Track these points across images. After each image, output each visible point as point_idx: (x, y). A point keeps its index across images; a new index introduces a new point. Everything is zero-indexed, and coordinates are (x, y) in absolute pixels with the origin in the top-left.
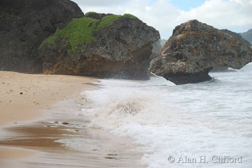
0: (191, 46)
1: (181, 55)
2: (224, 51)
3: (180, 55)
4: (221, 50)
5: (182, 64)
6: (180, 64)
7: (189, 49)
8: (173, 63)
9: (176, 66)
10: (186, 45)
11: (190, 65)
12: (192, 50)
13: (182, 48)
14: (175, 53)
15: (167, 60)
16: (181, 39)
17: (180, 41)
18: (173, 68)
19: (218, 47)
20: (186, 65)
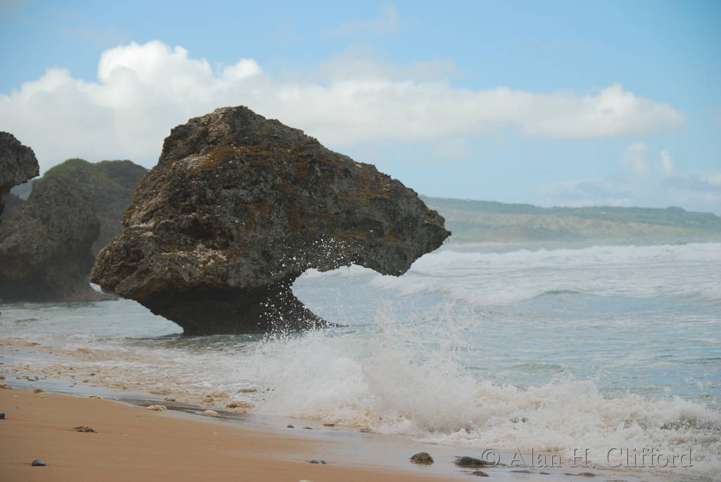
0: (243, 195)
1: (208, 225)
2: (348, 212)
3: (206, 224)
4: (339, 211)
5: (214, 257)
6: (205, 257)
7: (236, 204)
8: (182, 254)
9: (193, 264)
10: (223, 191)
11: (242, 260)
12: (246, 210)
13: (213, 202)
14: (187, 218)
15: (160, 244)
16: (202, 171)
17: (203, 179)
18: (184, 270)
19: (330, 202)
20: (227, 262)
